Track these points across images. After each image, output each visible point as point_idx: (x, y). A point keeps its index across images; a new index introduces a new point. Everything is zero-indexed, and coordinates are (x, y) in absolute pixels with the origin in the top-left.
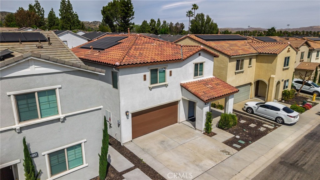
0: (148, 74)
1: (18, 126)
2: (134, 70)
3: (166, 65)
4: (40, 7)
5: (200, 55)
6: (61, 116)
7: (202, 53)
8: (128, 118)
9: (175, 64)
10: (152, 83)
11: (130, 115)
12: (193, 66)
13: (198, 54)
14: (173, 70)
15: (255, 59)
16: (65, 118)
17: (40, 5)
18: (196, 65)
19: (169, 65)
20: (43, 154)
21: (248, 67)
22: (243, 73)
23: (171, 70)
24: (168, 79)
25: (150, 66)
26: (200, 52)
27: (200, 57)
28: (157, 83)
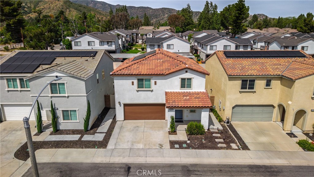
0: (136, 82)
1: (50, 95)
2: (124, 77)
3: (151, 77)
4: (190, 9)
5: (186, 72)
6: (66, 95)
7: (188, 71)
8: (120, 106)
9: (160, 77)
10: (138, 87)
11: (122, 105)
12: (180, 80)
13: (185, 71)
14: (158, 81)
15: (280, 81)
16: (68, 97)
17: (191, 8)
18: (183, 80)
19: (154, 77)
20: (60, 109)
21: (265, 88)
22: (254, 93)
23: (155, 81)
24: (153, 87)
25: (137, 77)
26: (187, 70)
27: (187, 74)
28: (143, 88)
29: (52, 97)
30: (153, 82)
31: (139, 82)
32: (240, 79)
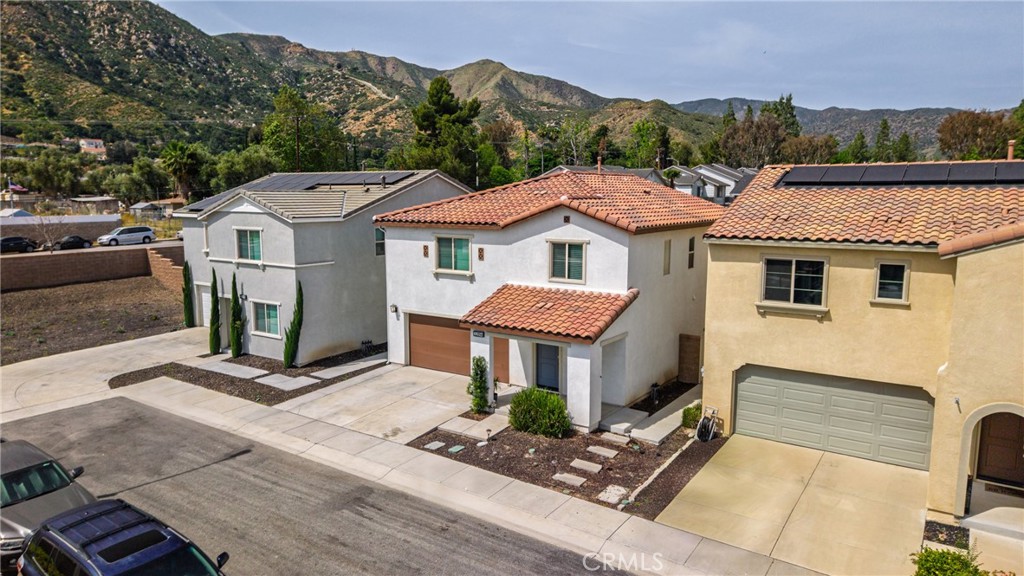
0: (432, 246)
1: (236, 260)
2: (407, 232)
3: (471, 232)
6: (261, 263)
7: (573, 216)
8: (398, 318)
10: (440, 265)
11: (402, 317)
12: (548, 248)
13: (561, 215)
14: (487, 249)
16: (264, 267)
18: (557, 247)
19: (478, 235)
20: (251, 300)
21: (873, 304)
22: (821, 320)
23: (481, 246)
24: (476, 267)
25: (437, 231)
26: (567, 214)
27: (570, 227)
28: (451, 268)
29: (239, 265)
30: (474, 248)
31: (442, 249)
32: (758, 255)
